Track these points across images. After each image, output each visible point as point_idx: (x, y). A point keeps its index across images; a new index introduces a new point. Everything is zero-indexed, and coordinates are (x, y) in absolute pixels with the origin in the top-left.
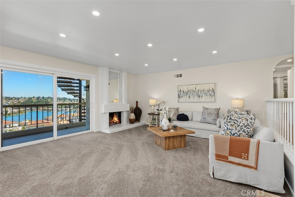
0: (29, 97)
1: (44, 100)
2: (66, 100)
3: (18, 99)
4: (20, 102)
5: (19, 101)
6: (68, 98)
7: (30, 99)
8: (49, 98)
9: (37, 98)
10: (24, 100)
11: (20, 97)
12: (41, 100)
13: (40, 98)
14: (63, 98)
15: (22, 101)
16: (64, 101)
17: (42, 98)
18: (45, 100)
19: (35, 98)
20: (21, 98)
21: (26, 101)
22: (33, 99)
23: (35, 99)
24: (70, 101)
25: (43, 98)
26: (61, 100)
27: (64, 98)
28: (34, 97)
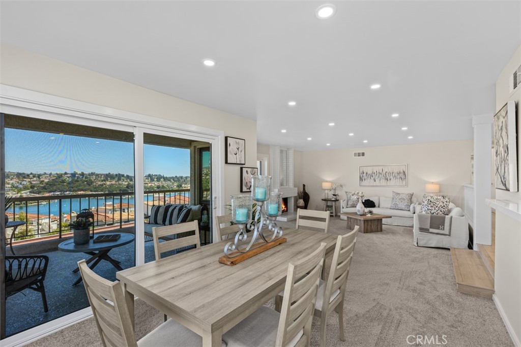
0: (58, 173)
1: (84, 179)
2: (122, 178)
3: (39, 176)
4: (43, 181)
5: (42, 179)
6: (125, 175)
7: (60, 177)
8: (92, 174)
9: (72, 174)
10: (49, 179)
11: (42, 173)
12: (78, 177)
13: (77, 175)
14: (116, 175)
15: (46, 181)
16: (119, 179)
17: (80, 174)
18: (86, 178)
19: (69, 175)
20: (44, 174)
21: (53, 180)
22: (65, 177)
23: (68, 177)
24: (128, 180)
25: (83, 174)
26: (114, 178)
27: (119, 174)
28: (66, 173)
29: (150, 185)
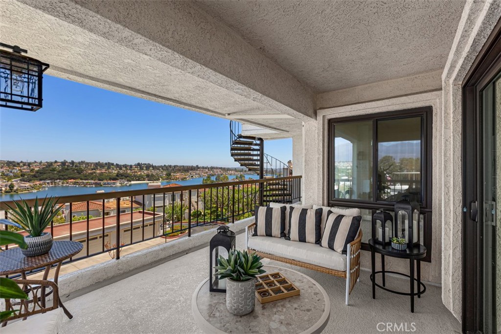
2: (112, 166)
3: (29, 164)
5: (32, 168)
6: (115, 164)
7: (50, 166)
9: (62, 163)
11: (33, 161)
12: (68, 166)
14: (106, 164)
17: (70, 163)
18: (76, 166)
19: (59, 164)
21: (43, 168)
22: (55, 165)
24: (118, 169)
25: (73, 163)
26: (104, 167)
27: (109, 163)
29: (139, 173)
